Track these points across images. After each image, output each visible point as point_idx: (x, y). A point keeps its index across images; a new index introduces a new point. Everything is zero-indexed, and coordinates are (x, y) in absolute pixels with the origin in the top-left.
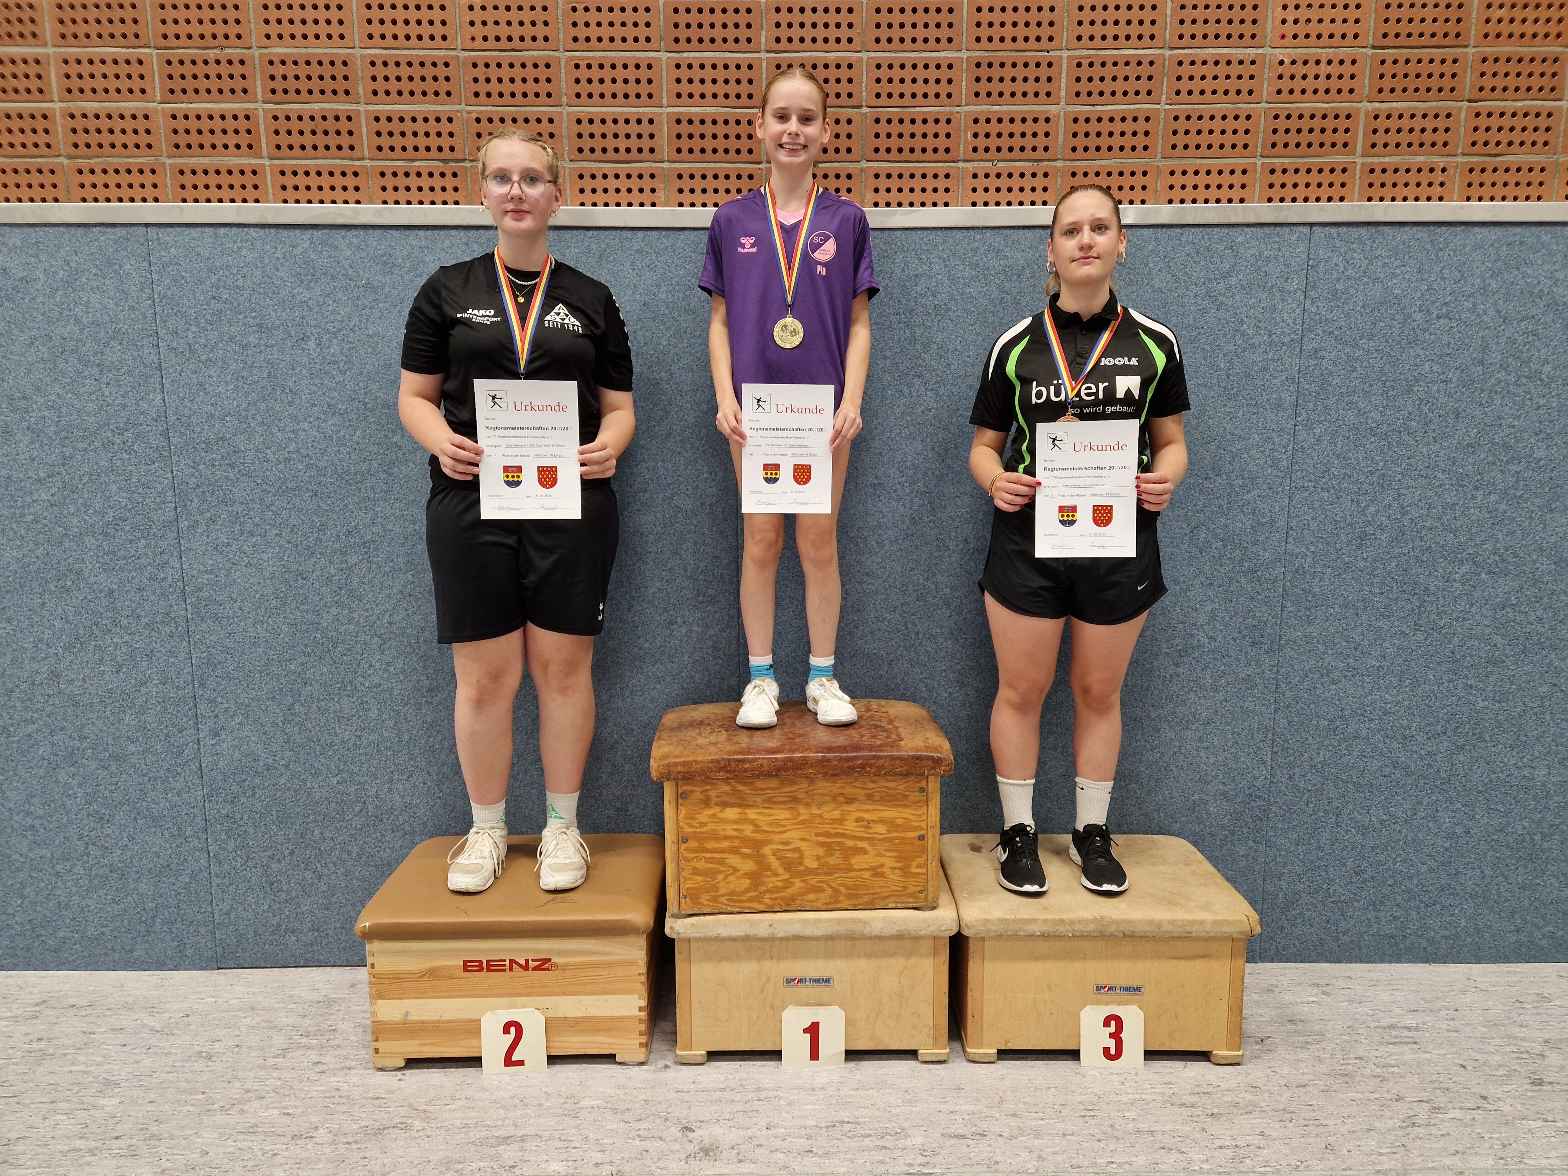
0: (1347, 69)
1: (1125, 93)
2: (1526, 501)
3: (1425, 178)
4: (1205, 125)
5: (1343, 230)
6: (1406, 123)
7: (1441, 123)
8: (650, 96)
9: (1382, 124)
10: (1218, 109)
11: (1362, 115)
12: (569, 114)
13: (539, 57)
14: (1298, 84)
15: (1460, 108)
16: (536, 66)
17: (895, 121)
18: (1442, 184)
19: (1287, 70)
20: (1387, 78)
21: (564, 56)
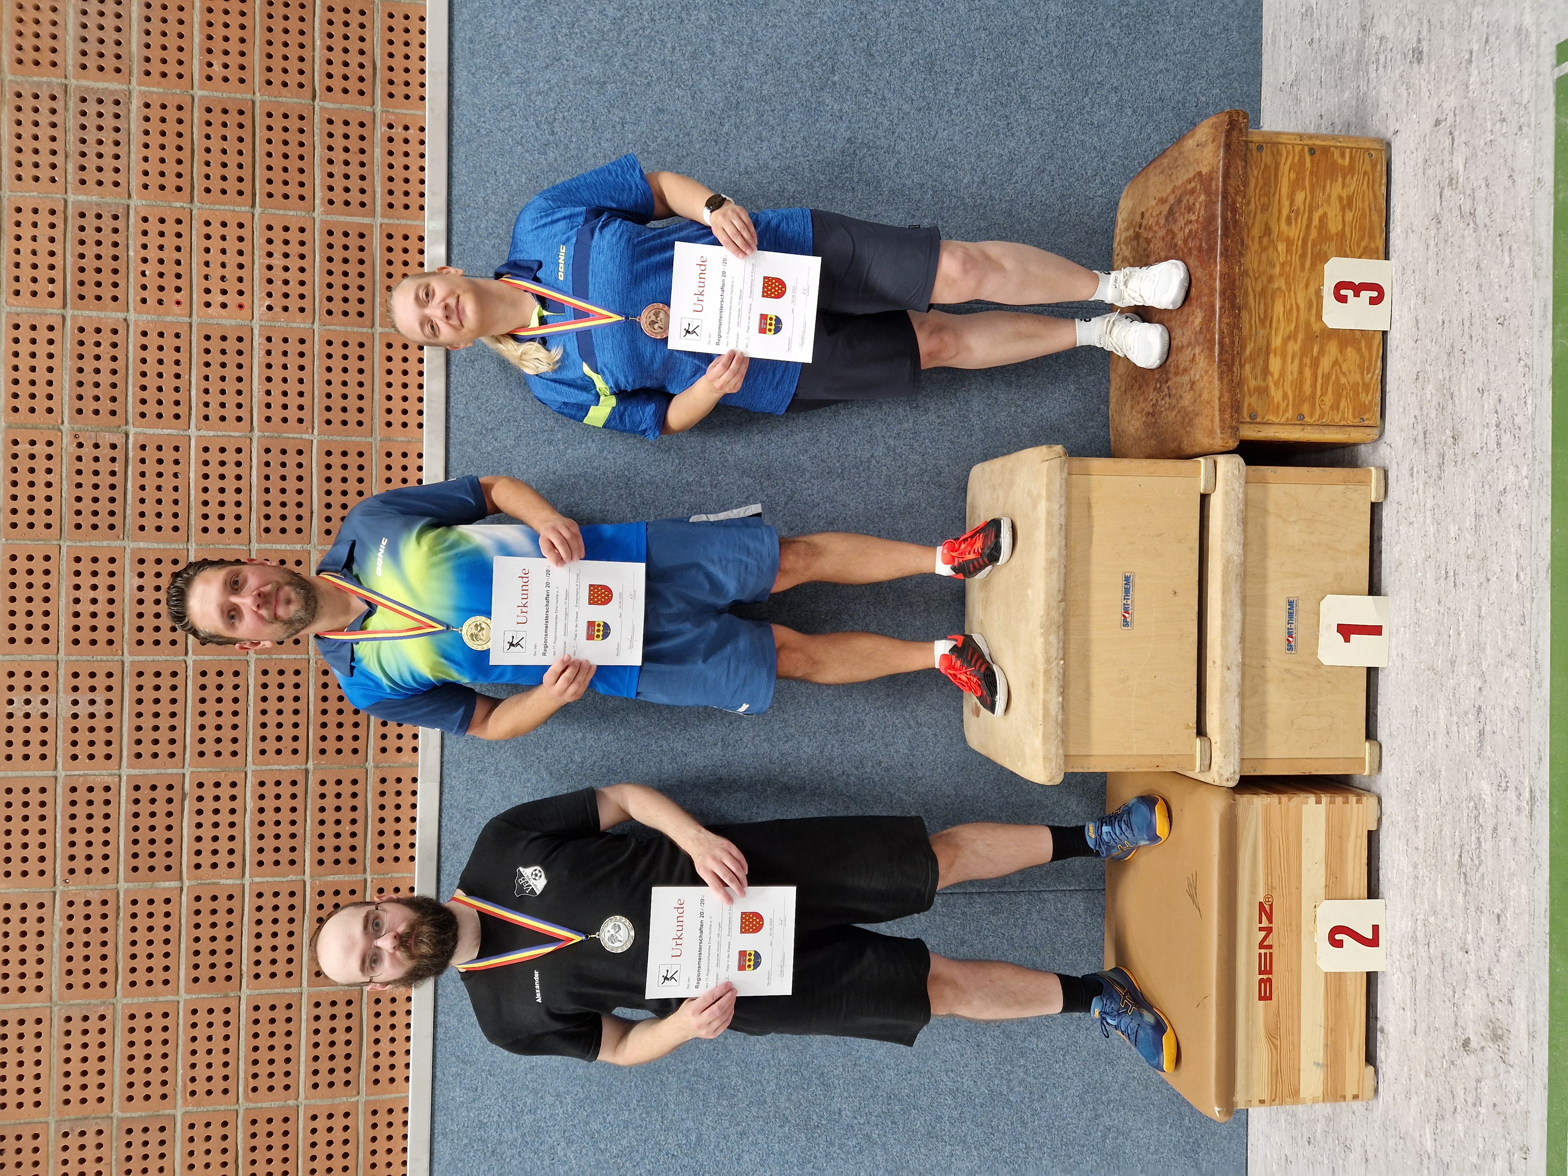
0: (278, 235)
1: (300, 478)
2: (755, 32)
3: (398, 147)
4: (337, 390)
5: (455, 240)
6: (338, 169)
7: (338, 129)
8: (289, 1006)
9: (339, 196)
10: (319, 376)
11: (329, 218)
12: (306, 1098)
13: (245, 1131)
14: (294, 289)
15: (321, 108)
16: (254, 1135)
17: (324, 732)
18: (406, 128)
19: (277, 302)
20: (287, 190)
21: (243, 1104)
